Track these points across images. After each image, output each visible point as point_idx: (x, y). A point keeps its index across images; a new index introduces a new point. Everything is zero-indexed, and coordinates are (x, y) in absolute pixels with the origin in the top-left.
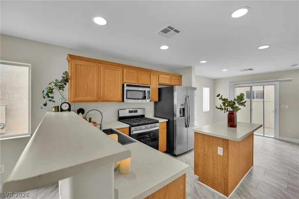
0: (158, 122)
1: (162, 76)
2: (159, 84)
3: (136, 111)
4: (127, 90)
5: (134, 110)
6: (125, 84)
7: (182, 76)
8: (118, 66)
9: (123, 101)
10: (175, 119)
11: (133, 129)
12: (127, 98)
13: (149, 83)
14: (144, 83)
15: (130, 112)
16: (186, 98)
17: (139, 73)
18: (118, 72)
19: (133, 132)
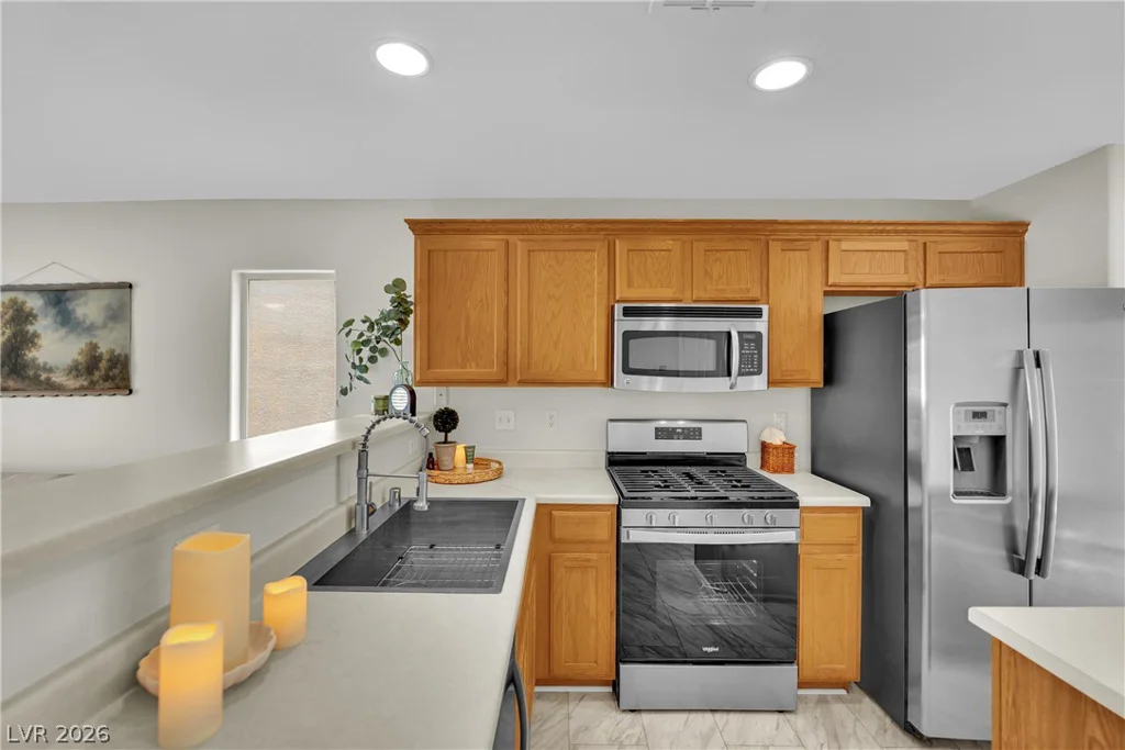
0: (795, 505)
1: (845, 245)
2: (826, 293)
3: (694, 434)
4: (628, 336)
5: (683, 429)
6: (618, 309)
7: (1024, 226)
8: (589, 230)
9: (609, 382)
10: (913, 500)
11: (631, 516)
12: (627, 370)
13: (755, 293)
14: (730, 296)
15: (662, 433)
16: (1018, 370)
17: (700, 246)
18: (587, 256)
19: (632, 532)
